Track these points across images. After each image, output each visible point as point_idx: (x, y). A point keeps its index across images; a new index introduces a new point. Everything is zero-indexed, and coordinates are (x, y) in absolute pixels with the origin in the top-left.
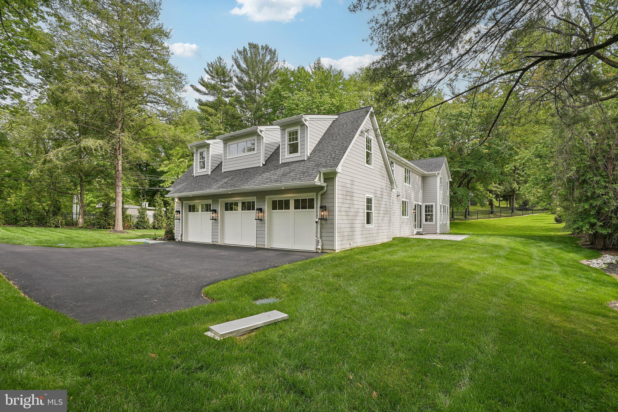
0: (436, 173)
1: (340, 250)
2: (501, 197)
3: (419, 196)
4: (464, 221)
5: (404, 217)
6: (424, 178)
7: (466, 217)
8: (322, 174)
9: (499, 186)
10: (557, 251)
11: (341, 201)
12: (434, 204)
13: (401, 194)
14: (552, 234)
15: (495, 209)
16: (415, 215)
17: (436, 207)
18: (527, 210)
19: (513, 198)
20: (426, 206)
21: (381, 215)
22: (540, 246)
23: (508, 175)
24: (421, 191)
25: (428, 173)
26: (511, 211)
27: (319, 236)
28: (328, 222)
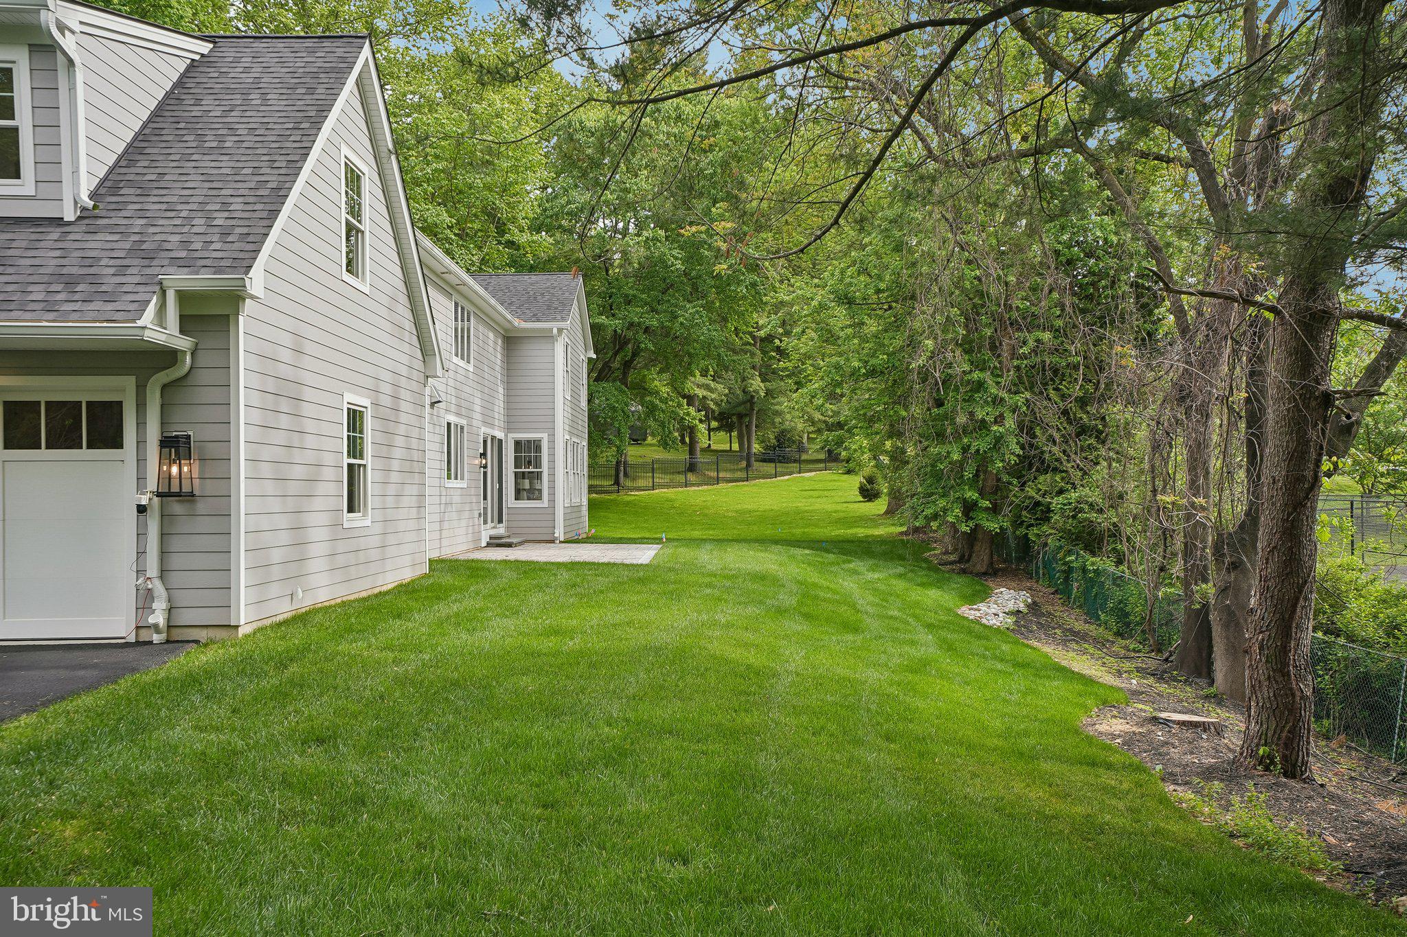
0: (554, 326)
1: (255, 626)
2: (715, 419)
3: (496, 409)
4: (613, 496)
5: (453, 483)
6: (511, 341)
7: (617, 483)
8: (171, 296)
9: (712, 384)
10: (900, 585)
11: (256, 416)
12: (544, 437)
13: (443, 397)
14: (861, 532)
15: (700, 458)
16: (485, 474)
17: (552, 448)
18: (784, 460)
19: (750, 422)
20: (518, 443)
21: (395, 477)
22: (855, 572)
23: (737, 348)
24: (501, 390)
25: (524, 325)
26: (744, 464)
27: (153, 570)
28: (201, 507)
